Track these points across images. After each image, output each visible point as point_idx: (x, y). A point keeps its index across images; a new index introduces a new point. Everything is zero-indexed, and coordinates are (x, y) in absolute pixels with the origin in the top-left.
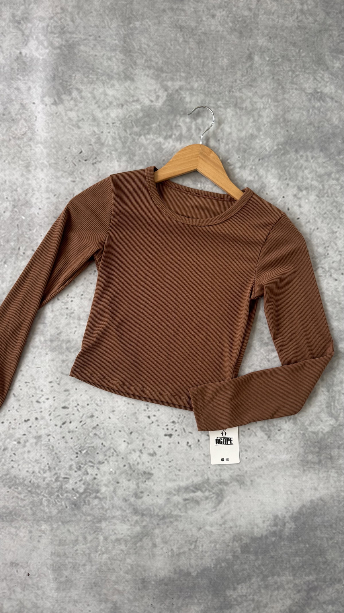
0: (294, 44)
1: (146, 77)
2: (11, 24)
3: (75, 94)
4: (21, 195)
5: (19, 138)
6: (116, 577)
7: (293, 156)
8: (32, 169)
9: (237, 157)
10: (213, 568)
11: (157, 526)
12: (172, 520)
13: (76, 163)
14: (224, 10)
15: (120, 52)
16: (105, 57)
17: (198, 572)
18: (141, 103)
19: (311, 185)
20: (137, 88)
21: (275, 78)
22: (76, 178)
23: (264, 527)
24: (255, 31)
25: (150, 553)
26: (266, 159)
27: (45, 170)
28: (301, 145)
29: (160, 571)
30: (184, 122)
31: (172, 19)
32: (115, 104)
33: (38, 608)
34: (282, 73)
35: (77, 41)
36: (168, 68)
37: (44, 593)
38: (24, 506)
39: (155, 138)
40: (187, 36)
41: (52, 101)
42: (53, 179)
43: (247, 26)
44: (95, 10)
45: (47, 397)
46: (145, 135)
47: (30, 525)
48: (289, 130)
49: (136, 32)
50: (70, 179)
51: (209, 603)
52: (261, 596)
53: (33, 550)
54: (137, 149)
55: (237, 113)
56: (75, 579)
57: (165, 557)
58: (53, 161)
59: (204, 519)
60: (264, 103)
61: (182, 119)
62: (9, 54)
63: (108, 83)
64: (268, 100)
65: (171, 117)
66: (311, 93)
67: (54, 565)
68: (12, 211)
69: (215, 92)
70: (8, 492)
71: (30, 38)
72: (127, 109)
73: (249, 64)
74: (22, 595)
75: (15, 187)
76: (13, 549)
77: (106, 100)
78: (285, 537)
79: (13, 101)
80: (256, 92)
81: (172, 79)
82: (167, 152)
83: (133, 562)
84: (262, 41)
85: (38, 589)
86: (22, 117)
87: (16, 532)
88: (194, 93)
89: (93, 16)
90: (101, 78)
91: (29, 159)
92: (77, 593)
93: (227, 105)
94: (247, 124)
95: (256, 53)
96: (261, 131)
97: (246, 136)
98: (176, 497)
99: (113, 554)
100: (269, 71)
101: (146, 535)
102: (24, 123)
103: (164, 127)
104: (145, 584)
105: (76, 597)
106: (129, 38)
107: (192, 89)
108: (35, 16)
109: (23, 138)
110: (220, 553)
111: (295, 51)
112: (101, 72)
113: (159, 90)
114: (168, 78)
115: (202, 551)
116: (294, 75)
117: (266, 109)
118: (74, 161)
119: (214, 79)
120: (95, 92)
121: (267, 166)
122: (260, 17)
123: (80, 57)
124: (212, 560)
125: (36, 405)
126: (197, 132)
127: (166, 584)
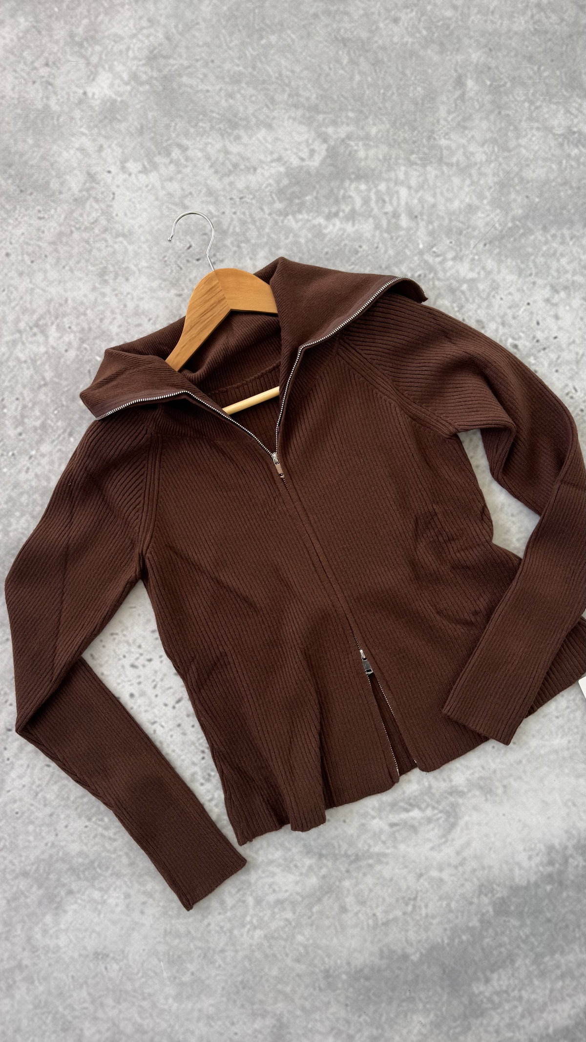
0: (530, 59)
1: (291, 121)
2: (68, 49)
3: (176, 153)
4: (93, 321)
5: (86, 228)
6: (280, 969)
7: (540, 237)
8: (109, 277)
9: (448, 242)
10: (448, 944)
11: (346, 875)
12: (371, 861)
13: (181, 266)
14: (412, 11)
15: (247, 83)
16: (223, 93)
17: (421, 954)
18: (286, 162)
19: (573, 282)
20: (277, 139)
21: (503, 113)
22: (183, 290)
23: (530, 867)
24: (466, 41)
25: (337, 924)
26: (497, 243)
27: (132, 280)
28: (551, 218)
29: (356, 955)
30: (357, 189)
31: (329, 29)
32: (242, 167)
33: (145, 1032)
34: (513, 106)
35: (176, 70)
36: (327, 104)
37: (154, 1005)
38: (115, 851)
39: (310, 218)
40: (355, 53)
41: (140, 168)
42: (145, 292)
43: (452, 33)
44: (204, 20)
45: (148, 657)
46: (293, 214)
47: (125, 882)
48: (530, 195)
49: (272, 52)
50: (173, 291)
51: (444, 1009)
52: (534, 992)
53: (133, 929)
54: (283, 238)
55: (443, 173)
56: (208, 978)
57: (362, 929)
58: (144, 264)
59: (427, 859)
60: (486, 154)
61: (353, 186)
62: (66, 97)
63: (230, 135)
64: (493, 148)
65: (334, 184)
66: (562, 135)
67: (171, 953)
68: (79, 349)
69: (405, 140)
70: (86, 827)
71: (100, 69)
72: (262, 174)
73: (458, 93)
74: (116, 1011)
75: (82, 310)
76: (98, 929)
77: (227, 162)
78: (569, 882)
79: (74, 169)
80: (473, 137)
81: (334, 123)
82: (331, 240)
83: (308, 940)
84: (476, 56)
85: (144, 999)
86: (90, 195)
87: (102, 897)
88: (372, 143)
89: (200, 30)
90: (217, 127)
91: (104, 262)
92: (211, 1001)
93: (425, 161)
94: (461, 188)
95: (469, 75)
96: (486, 198)
97: (460, 209)
98: (376, 821)
99: (273, 928)
100: (493, 102)
101: (327, 893)
102: (94, 204)
103: (324, 200)
104: (330, 980)
105: (211, 1010)
106: (261, 62)
107: (367, 137)
108: (106, 34)
109: (93, 229)
110: (457, 917)
111: (532, 69)
112: (218, 116)
113: (313, 142)
114: (327, 121)
115: (427, 916)
116: (533, 108)
117: (491, 161)
118: (179, 262)
119: (403, 120)
120: (209, 149)
121: (499, 254)
122: (472, 18)
123: (182, 94)
124: (445, 930)
125: (130, 672)
126: (380, 205)
127: (367, 979)
